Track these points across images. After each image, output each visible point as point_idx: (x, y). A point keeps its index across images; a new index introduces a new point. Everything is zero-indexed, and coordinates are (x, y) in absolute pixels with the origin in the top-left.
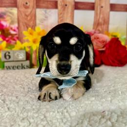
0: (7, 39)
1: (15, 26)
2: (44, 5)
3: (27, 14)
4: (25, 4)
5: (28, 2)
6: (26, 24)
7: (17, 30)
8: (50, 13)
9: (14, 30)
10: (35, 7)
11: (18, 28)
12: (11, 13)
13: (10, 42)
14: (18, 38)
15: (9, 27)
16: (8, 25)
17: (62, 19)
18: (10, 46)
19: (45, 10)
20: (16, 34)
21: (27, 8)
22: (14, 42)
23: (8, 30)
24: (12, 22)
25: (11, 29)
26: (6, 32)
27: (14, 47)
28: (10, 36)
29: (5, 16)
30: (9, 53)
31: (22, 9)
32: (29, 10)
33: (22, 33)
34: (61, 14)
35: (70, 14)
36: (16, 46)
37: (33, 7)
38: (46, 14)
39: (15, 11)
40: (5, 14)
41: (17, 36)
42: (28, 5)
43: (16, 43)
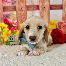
0: (11, 29)
1: (15, 21)
2: (31, 8)
3: (22, 14)
4: (20, 8)
5: (22, 7)
6: (21, 20)
7: (17, 24)
8: (35, 13)
9: (15, 24)
10: (26, 10)
11: (17, 23)
12: (13, 14)
13: (13, 31)
14: (17, 28)
15: (12, 22)
16: (12, 21)
17: (42, 16)
18: (13, 33)
19: (32, 11)
20: (16, 26)
21: (21, 11)
22: (15, 30)
23: (12, 24)
24: (14, 20)
25: (14, 23)
26: (11, 25)
27: (15, 34)
28: (13, 28)
29: (10, 16)
30: (12, 37)
31: (19, 12)
32: (23, 12)
33: (19, 25)
34: (42, 13)
35: (47, 13)
36: (16, 33)
37: (25, 10)
38: (33, 14)
39: (15, 13)
40: (10, 15)
41: (17, 27)
42: (22, 9)
43: (16, 31)
